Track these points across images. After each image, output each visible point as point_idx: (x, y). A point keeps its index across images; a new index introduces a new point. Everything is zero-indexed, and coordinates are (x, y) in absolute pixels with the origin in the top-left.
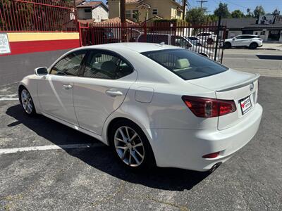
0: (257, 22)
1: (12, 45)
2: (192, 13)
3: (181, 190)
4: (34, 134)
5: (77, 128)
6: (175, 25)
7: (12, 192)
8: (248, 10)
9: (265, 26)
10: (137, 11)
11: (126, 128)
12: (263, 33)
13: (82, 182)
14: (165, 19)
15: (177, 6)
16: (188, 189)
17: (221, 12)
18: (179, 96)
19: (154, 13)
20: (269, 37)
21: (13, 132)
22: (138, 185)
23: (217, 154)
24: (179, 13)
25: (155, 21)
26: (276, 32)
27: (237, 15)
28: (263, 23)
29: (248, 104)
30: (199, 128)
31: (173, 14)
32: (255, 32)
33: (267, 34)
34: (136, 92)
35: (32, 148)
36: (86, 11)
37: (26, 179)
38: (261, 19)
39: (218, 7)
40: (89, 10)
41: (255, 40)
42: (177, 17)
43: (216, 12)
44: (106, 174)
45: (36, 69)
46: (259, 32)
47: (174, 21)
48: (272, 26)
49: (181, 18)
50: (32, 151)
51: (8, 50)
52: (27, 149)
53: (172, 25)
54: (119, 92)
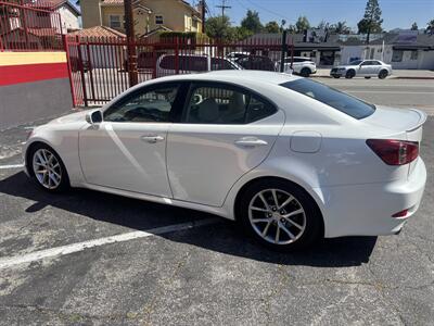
0: (305, 39)
4: (87, 220)
5: (168, 201)
6: (193, 41)
7: (130, 306)
8: (284, 22)
9: (315, 45)
11: (274, 191)
12: (313, 55)
13: (224, 275)
14: (177, 31)
15: (192, 13)
17: (251, 22)
19: (157, 22)
20: (321, 59)
21: (45, 220)
24: (195, 23)
25: (163, 35)
26: (330, 54)
27: (272, 28)
28: (312, 40)
30: (389, 179)
31: (188, 25)
32: (302, 53)
33: (318, 55)
34: (292, 139)
37: (135, 285)
38: (309, 35)
39: (246, 16)
41: (307, 64)
42: (193, 30)
43: (244, 23)
44: (248, 260)
46: (308, 53)
47: (192, 35)
48: (323, 45)
49: (199, 31)
52: (98, 242)
53: (189, 42)
54: (260, 141)
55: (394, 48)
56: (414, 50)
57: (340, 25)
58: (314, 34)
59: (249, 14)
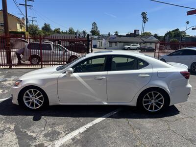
5: (106, 103)
15: (20, 22)
27: (57, 31)
28: (79, 37)
34: (158, 73)
38: (77, 35)
42: (21, 30)
43: (43, 28)
55: (109, 42)
56: (116, 42)
57: (84, 31)
58: (80, 35)
59: (45, 24)
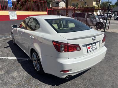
1: (18, 16)
2: (103, 4)
3: (53, 85)
6: (94, 9)
10: (78, 3)
13: (14, 75)
14: (90, 6)
15: (96, 1)
16: (57, 85)
18: (51, 40)
19: (85, 4)
21: (4, 50)
22: (36, 80)
23: (68, 71)
24: (97, 4)
25: (85, 7)
29: (94, 47)
31: (94, 4)
34: (38, 37)
35: (6, 58)
36: (56, 3)
40: (57, 3)
42: (96, 6)
43: (116, 4)
45: (12, 26)
49: (98, 6)
50: (5, 59)
51: (16, 18)
52: (4, 58)
54: (33, 37)
